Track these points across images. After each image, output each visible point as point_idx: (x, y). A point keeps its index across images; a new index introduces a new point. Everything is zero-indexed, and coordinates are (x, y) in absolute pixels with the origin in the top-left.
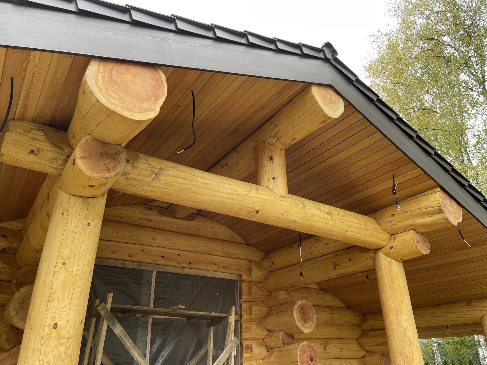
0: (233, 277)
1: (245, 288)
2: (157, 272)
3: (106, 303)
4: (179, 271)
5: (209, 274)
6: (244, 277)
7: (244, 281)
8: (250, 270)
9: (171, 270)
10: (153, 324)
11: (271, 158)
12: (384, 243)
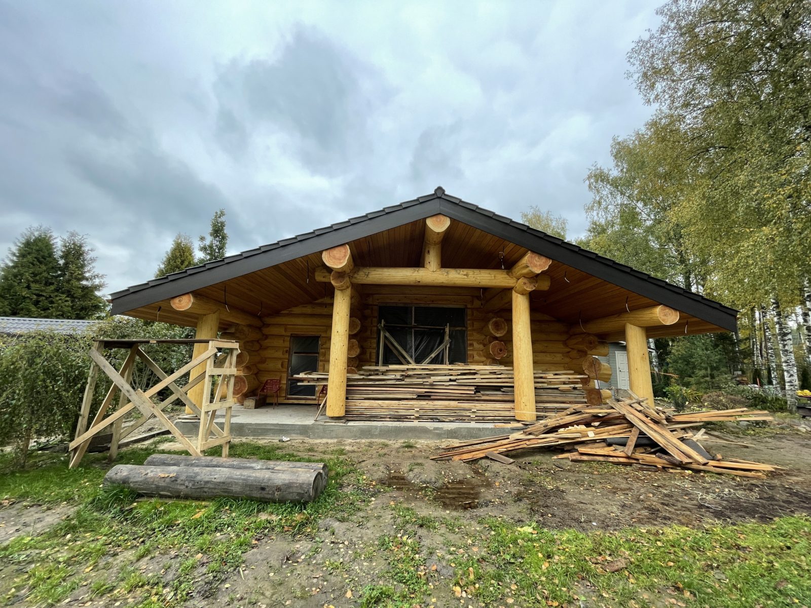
0: (462, 307)
1: (469, 312)
2: (415, 307)
3: (381, 323)
4: (427, 306)
5: (445, 306)
6: (469, 306)
7: (469, 308)
8: (472, 302)
9: (422, 305)
10: (415, 333)
11: (429, 252)
12: (513, 285)
